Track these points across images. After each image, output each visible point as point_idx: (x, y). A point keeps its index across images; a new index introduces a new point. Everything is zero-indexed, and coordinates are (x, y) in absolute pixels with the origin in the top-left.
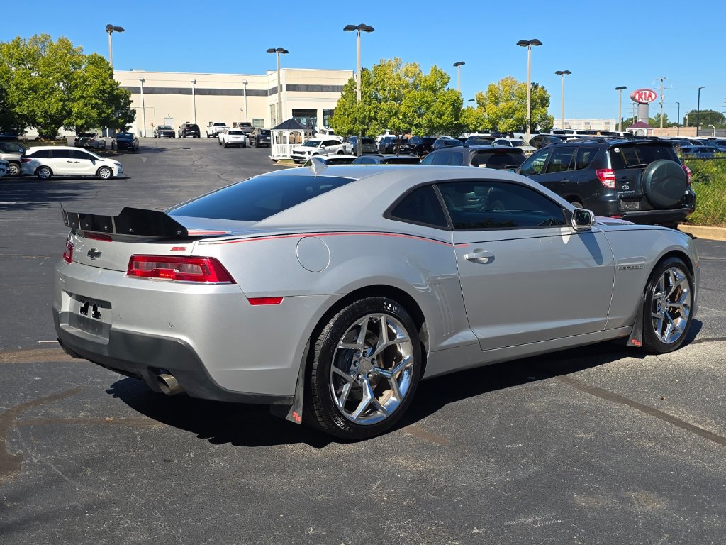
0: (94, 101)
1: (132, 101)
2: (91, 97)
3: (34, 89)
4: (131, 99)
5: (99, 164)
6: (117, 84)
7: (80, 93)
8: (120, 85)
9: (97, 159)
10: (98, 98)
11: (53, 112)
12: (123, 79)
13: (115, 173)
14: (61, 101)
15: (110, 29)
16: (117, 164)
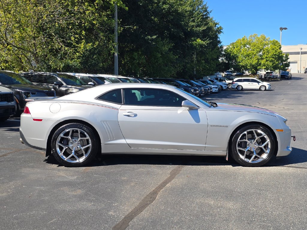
0: (271, 59)
1: (289, 58)
2: (270, 57)
3: (248, 55)
4: (288, 57)
5: (261, 84)
6: (281, 52)
7: (266, 56)
8: (283, 52)
9: (260, 82)
10: (273, 58)
11: (254, 64)
12: (285, 49)
13: (267, 88)
14: (257, 59)
15: (281, 29)
16: (268, 84)
